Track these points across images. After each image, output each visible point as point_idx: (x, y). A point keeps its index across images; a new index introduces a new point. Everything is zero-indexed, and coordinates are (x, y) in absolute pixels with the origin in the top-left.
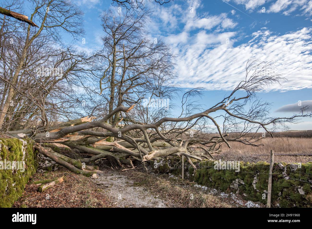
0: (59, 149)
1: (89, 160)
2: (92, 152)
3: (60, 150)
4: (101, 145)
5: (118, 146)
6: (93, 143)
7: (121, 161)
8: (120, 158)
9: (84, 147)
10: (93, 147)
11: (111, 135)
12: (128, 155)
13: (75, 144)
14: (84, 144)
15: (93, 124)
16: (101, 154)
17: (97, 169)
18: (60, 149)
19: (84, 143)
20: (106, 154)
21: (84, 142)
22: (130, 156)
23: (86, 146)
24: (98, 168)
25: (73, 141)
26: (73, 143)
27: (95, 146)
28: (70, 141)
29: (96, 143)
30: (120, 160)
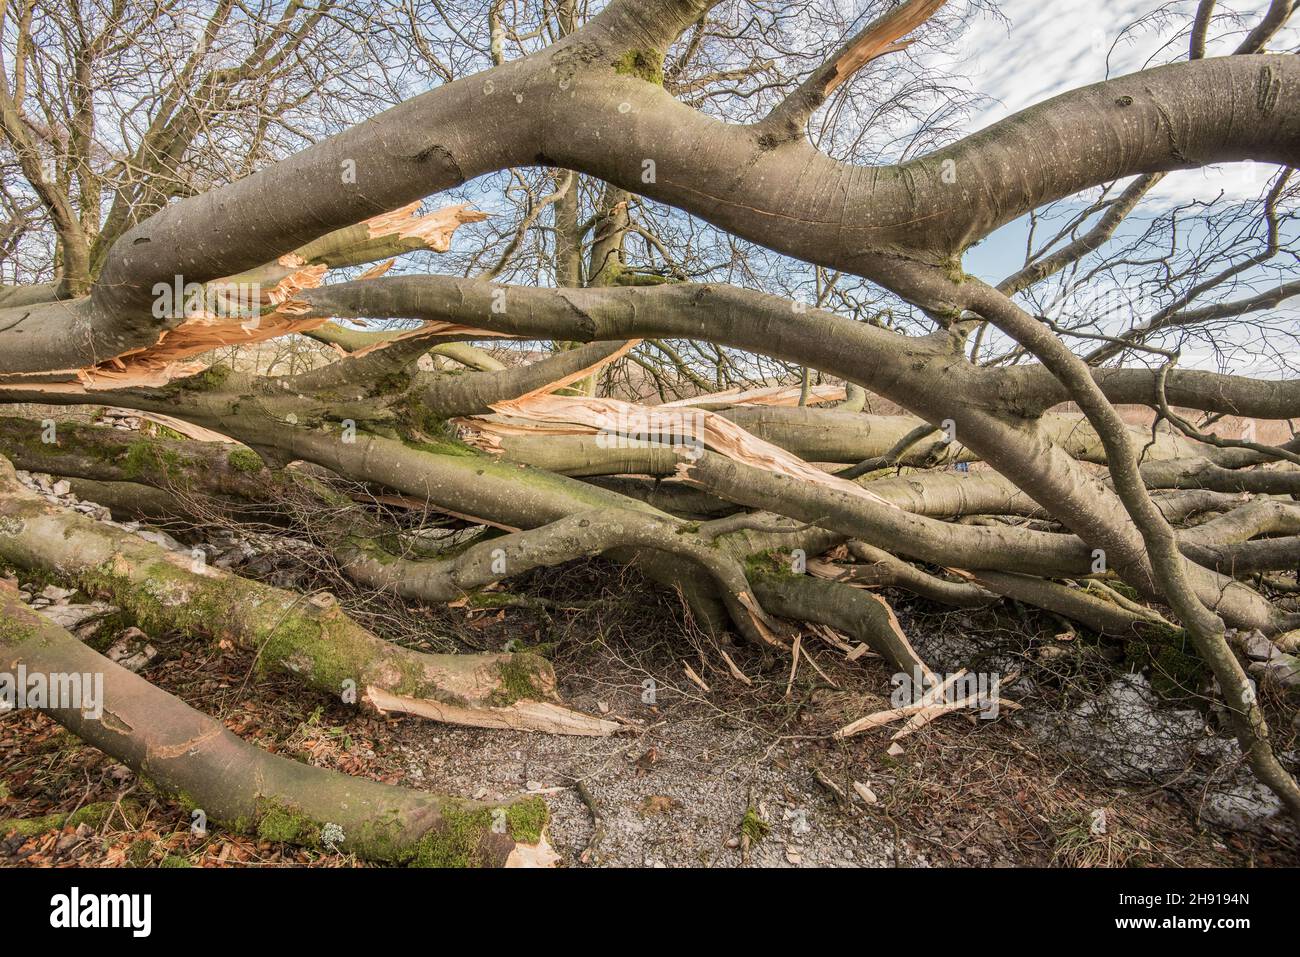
0: (172, 458)
1: (445, 580)
2: (470, 496)
3: (185, 472)
4: (550, 428)
5: (736, 444)
6: (472, 408)
7: (759, 596)
8: (749, 567)
9: (392, 454)
10: (480, 451)
11: (673, 318)
12: (827, 539)
13: (292, 419)
14: (385, 422)
15: (440, 123)
16: (562, 529)
17: (538, 696)
18: (187, 465)
19: (384, 412)
20: (620, 530)
21: (376, 393)
22: (843, 539)
23: (409, 441)
24: (546, 680)
25: (267, 387)
26: (267, 403)
27: (496, 440)
28: (233, 380)
29: (503, 409)
30: (753, 580)
